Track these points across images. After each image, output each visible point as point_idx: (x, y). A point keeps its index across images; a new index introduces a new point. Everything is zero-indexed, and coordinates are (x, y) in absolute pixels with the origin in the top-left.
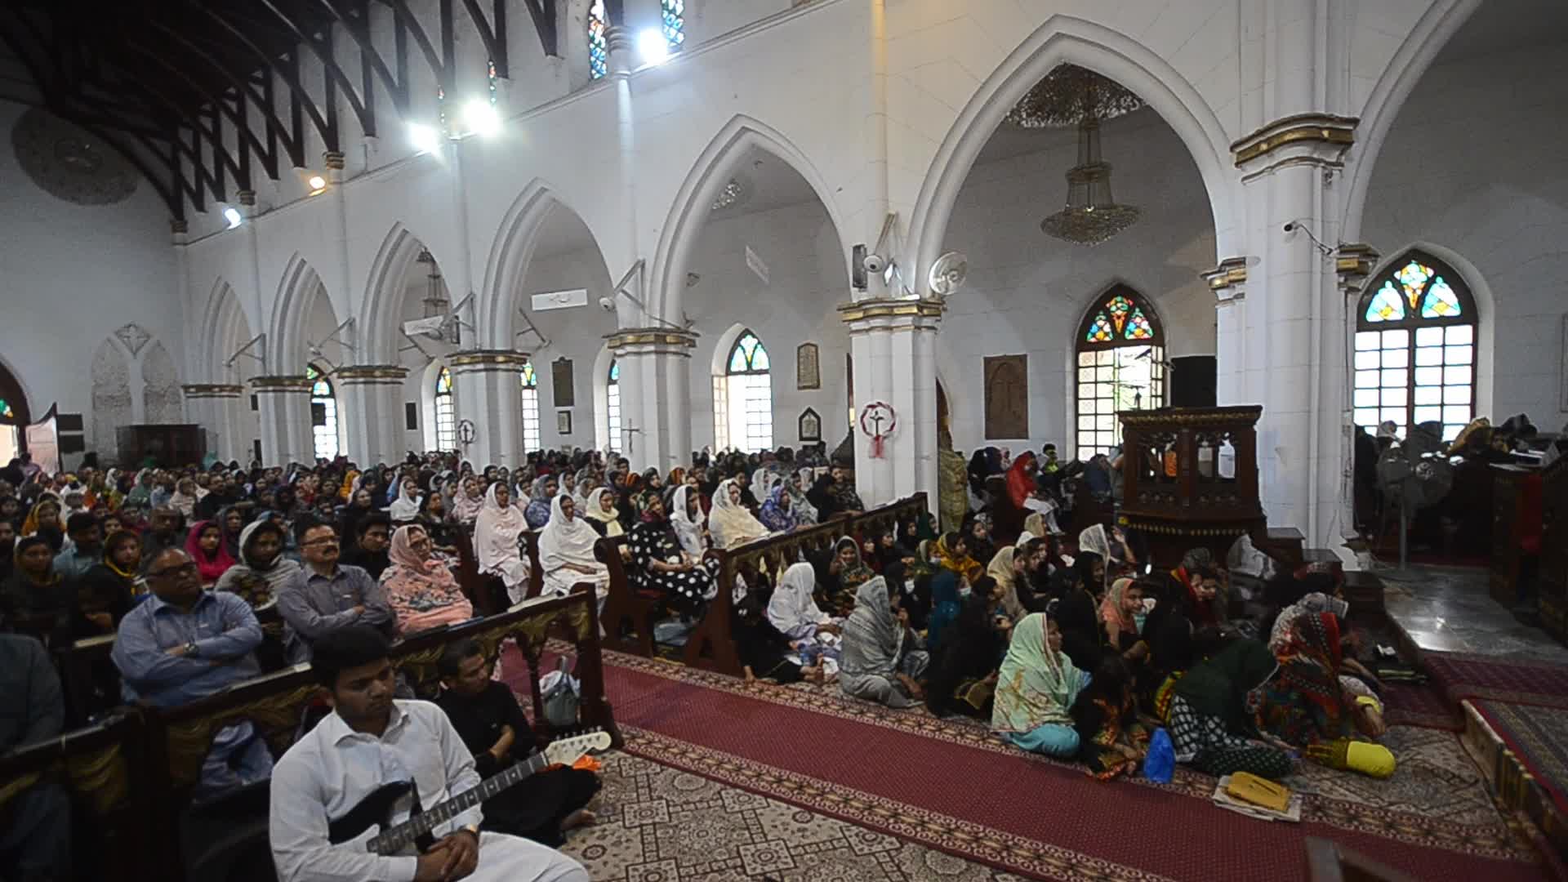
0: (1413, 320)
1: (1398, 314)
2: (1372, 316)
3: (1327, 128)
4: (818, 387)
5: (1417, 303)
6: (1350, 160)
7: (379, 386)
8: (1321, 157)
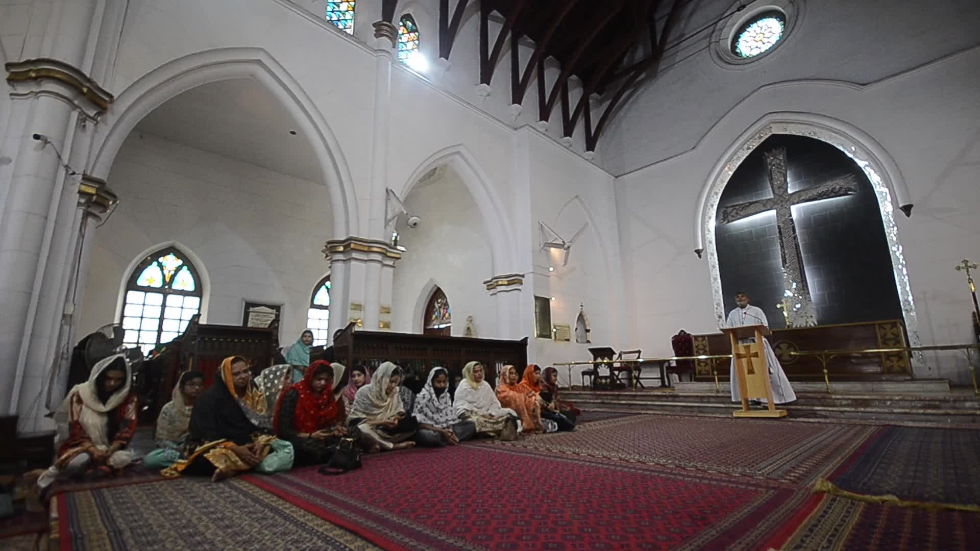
0: (166, 289)
1: (158, 284)
3: (87, 87)
5: (171, 278)
6: (105, 121)
8: (81, 105)
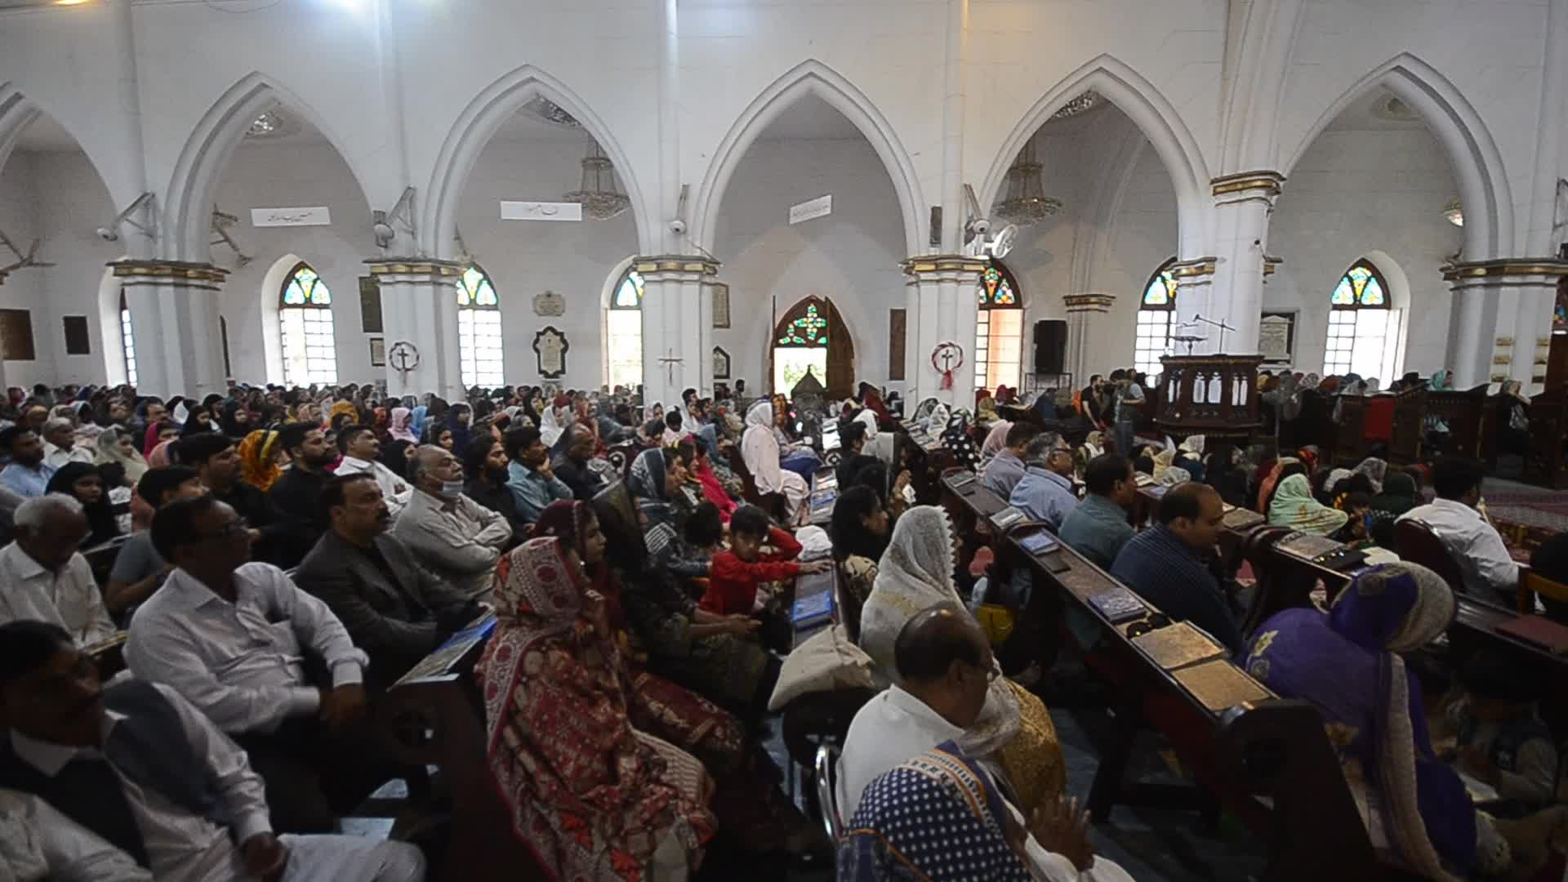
1: (1163, 301)
2: (1148, 301)
4: (728, 326)
7: (192, 290)
